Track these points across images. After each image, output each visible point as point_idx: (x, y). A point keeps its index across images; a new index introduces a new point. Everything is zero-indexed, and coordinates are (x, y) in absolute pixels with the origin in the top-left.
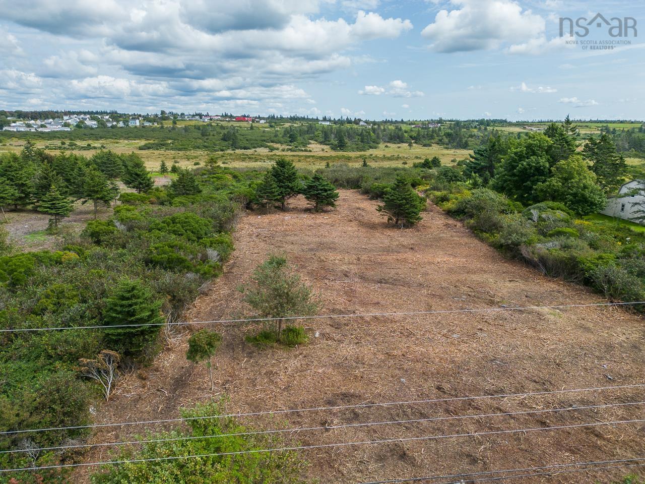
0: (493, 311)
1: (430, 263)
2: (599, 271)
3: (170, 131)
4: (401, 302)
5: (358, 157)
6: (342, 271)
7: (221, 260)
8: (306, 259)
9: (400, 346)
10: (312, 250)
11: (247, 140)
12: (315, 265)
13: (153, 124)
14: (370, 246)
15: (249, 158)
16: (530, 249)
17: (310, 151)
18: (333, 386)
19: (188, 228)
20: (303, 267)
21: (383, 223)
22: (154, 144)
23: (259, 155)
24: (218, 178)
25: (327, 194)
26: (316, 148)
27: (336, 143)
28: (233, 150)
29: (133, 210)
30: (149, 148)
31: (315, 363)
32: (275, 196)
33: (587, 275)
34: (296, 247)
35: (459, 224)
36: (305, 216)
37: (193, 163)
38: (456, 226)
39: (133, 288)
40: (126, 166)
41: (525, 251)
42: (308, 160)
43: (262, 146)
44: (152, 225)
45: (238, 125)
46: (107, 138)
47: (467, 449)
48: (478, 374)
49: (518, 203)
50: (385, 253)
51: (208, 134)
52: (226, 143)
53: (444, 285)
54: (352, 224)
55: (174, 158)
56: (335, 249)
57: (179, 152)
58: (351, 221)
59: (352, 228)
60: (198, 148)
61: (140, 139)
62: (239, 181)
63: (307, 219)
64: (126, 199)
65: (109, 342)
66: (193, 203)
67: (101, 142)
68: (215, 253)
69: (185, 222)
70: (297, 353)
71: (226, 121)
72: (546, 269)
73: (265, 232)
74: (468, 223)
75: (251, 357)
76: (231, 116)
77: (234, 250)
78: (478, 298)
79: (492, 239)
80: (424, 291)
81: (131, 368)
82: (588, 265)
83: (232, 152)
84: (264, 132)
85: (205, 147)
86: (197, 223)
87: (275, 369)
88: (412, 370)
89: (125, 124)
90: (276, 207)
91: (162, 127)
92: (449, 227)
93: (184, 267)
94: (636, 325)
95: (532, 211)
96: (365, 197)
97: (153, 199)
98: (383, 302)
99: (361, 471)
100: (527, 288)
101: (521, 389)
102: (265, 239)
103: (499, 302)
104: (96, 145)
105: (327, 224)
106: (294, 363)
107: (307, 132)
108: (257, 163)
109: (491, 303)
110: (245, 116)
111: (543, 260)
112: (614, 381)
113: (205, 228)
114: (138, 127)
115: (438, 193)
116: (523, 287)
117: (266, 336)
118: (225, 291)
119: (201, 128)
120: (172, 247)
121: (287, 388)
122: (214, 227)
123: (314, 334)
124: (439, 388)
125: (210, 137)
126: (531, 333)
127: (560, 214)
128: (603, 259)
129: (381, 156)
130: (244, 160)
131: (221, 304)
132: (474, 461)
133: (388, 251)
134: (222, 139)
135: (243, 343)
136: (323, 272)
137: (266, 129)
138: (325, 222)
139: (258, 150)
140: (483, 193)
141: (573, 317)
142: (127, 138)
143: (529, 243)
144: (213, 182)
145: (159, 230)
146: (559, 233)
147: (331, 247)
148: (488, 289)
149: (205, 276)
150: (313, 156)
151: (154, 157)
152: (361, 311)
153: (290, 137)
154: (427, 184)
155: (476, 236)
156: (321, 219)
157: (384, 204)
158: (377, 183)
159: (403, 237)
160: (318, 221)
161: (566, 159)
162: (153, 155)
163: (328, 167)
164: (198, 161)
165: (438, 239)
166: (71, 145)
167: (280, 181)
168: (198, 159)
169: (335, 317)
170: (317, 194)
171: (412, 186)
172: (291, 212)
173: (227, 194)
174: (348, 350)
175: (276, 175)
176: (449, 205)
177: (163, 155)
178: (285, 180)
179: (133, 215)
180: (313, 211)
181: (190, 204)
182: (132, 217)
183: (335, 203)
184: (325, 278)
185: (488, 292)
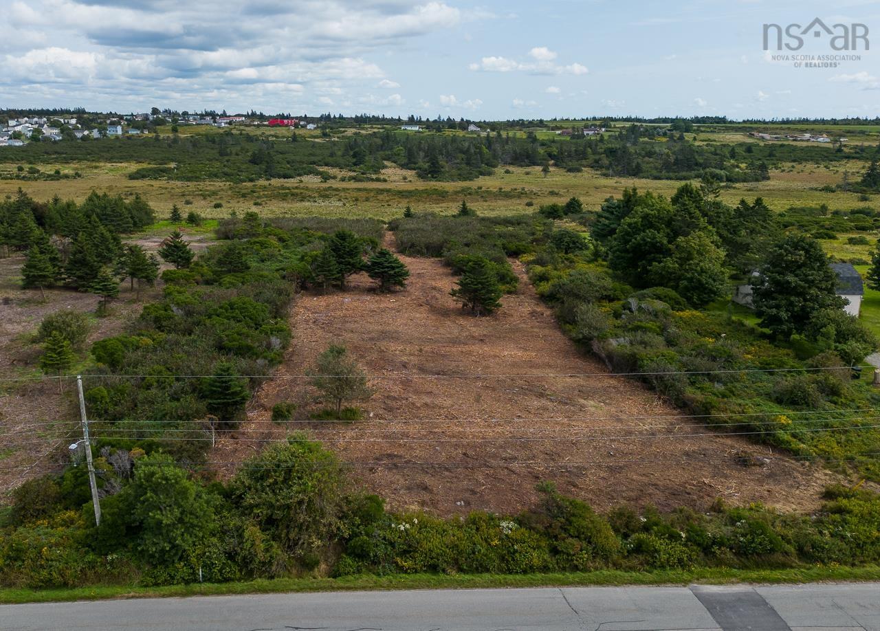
0: (536, 403)
1: (495, 356)
3: (170, 146)
4: (453, 392)
5: (459, 192)
6: (402, 362)
7: (284, 348)
8: (366, 348)
9: (442, 426)
10: (372, 339)
11: (288, 163)
12: (375, 356)
13: (143, 132)
14: (436, 336)
15: (292, 195)
16: (601, 344)
17: (385, 181)
18: (381, 449)
19: (246, 313)
20: (362, 357)
21: (458, 310)
22: (150, 170)
23: (307, 188)
25: (395, 273)
26: (395, 175)
27: (426, 166)
28: (268, 179)
29: (184, 292)
30: (144, 177)
31: (369, 434)
32: (333, 275)
34: (355, 336)
35: (548, 312)
36: (368, 298)
37: (213, 204)
38: (542, 314)
41: (596, 346)
42: (380, 197)
43: (309, 173)
44: (211, 311)
45: (272, 133)
46: (80, 160)
47: (472, 487)
50: (451, 344)
51: (229, 151)
52: (257, 168)
53: (502, 378)
54: (422, 309)
55: (183, 195)
56: (398, 339)
57: (189, 183)
58: (421, 305)
59: (421, 315)
60: (216, 176)
61: (128, 161)
62: (286, 247)
63: (371, 302)
65: (211, 409)
66: (243, 283)
67: (71, 165)
68: (278, 341)
69: (244, 308)
70: (354, 427)
71: (254, 125)
72: (611, 365)
73: (322, 318)
74: (557, 311)
75: (316, 428)
76: (262, 117)
77: (293, 338)
80: (479, 384)
82: (646, 361)
83: (266, 183)
84: (314, 145)
85: (225, 174)
86: (254, 309)
87: (336, 437)
88: (447, 442)
89: (100, 133)
90: (334, 286)
91: (157, 139)
92: (534, 316)
93: (253, 354)
94: (668, 418)
96: (448, 270)
97: (198, 277)
98: (436, 392)
102: (323, 326)
103: (548, 395)
104: (66, 171)
105: (392, 309)
106: (350, 434)
107: (381, 147)
108: (304, 203)
109: (541, 395)
110: (282, 117)
111: (610, 357)
112: (614, 456)
113: (262, 314)
114: (120, 137)
115: (539, 270)
117: (328, 414)
118: (288, 377)
119: (217, 139)
121: (345, 449)
122: (270, 313)
123: (369, 414)
125: (233, 158)
127: (659, 305)
129: (495, 190)
130: (284, 198)
131: (286, 389)
132: (474, 493)
133: (454, 343)
134: (250, 161)
135: (309, 419)
136: (381, 362)
137: (316, 140)
138: (391, 306)
139: (305, 178)
141: (613, 409)
142: (110, 160)
143: (603, 338)
144: (257, 250)
145: (218, 316)
146: (637, 328)
147: (394, 337)
148: (544, 383)
149: (272, 363)
150: (388, 191)
151: (154, 193)
152: (413, 398)
153: (354, 156)
154: (534, 252)
155: (560, 327)
156: (389, 302)
157: (459, 287)
158: (460, 254)
159: (476, 326)
160: (382, 306)
161: (686, 234)
162: (151, 188)
163: (408, 214)
164: (218, 202)
165: (515, 330)
166: (33, 171)
167: (340, 257)
168: (218, 197)
169: (389, 402)
170: (383, 272)
171: (515, 254)
172: (352, 293)
173: (277, 270)
174: (396, 427)
175: (336, 249)
176: (545, 287)
177: (166, 188)
178: (345, 256)
179: (186, 298)
180: (378, 292)
181: (240, 284)
182: (187, 300)
183: (405, 282)
184: (383, 368)
185: (543, 386)
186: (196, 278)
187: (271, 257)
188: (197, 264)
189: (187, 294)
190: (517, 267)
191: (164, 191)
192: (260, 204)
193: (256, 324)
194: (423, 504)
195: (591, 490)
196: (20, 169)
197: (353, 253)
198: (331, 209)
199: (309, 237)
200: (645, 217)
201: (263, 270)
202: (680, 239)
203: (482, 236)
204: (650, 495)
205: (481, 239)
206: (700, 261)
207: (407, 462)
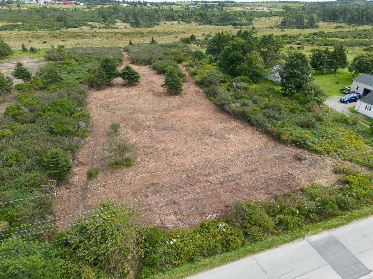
0: (210, 140)
1: (187, 116)
2: (253, 117)
3: (17, 14)
4: (174, 139)
5: (148, 33)
6: (147, 125)
7: (87, 126)
8: (128, 119)
9: (174, 160)
10: (130, 113)
11: (74, 21)
12: (133, 123)
13: (3, 7)
14: (159, 108)
15: (79, 36)
16: (229, 106)
17: (118, 28)
18: (148, 181)
19: (64, 108)
20: (128, 124)
21: (165, 93)
22: (9, 25)
23: (85, 33)
24: (68, 64)
25: (134, 77)
26: (121, 26)
27: (133, 21)
28: (66, 29)
29: (28, 97)
30: (6, 29)
31: (140, 172)
32: (105, 80)
33: (249, 119)
34: (122, 112)
35: (201, 90)
36: (124, 90)
37: (42, 42)
38: (199, 92)
41: (227, 107)
42: (117, 36)
43: (85, 25)
44: (44, 108)
45: (65, 7)
47: (196, 197)
48: (202, 168)
49: (229, 76)
50: (166, 112)
51: (46, 16)
52: (60, 23)
53: (192, 128)
54: (149, 94)
55: (27, 38)
56: (142, 112)
57: (30, 32)
58: (148, 92)
59: (149, 97)
60: (42, 28)
62: (80, 64)
63: (125, 92)
64: (19, 88)
65: (51, 176)
69: (62, 105)
70: (132, 169)
71: (56, 4)
72: (234, 116)
73: (104, 103)
74: (205, 90)
75: (112, 173)
77: (91, 118)
78: (206, 133)
79: (215, 100)
80: (184, 132)
81: (61, 185)
82: (250, 114)
83: (66, 30)
84: (84, 12)
85: (46, 27)
86: (68, 104)
87: (123, 177)
88: (178, 170)
90: (107, 85)
92: (196, 93)
94: (263, 140)
95: (233, 83)
96: (154, 72)
97: (36, 87)
98: (166, 140)
99: (160, 210)
101: (217, 172)
102: (105, 108)
103: (214, 135)
105: (136, 95)
106: (131, 174)
107: (114, 13)
108: (84, 40)
109: (211, 135)
111: (233, 112)
112: (249, 165)
113: (73, 106)
115: (192, 70)
116: (225, 125)
117: (117, 163)
118: (92, 142)
119: (40, 10)
120: (62, 124)
121: (130, 184)
122: (77, 105)
123: (138, 159)
124: (188, 176)
125: (49, 19)
126: (224, 148)
127: (245, 84)
128: (256, 111)
129: (162, 31)
130: (75, 37)
131: (92, 149)
132: (198, 200)
133: (168, 111)
134: (57, 21)
135: (107, 167)
136: (138, 126)
137: (85, 10)
138: (135, 93)
139: (83, 28)
140: (212, 73)
141: (241, 138)
143: (229, 104)
144: (65, 68)
145: (48, 110)
146: (241, 98)
147: (140, 111)
150: (120, 33)
152: (157, 145)
153: (103, 17)
154: (187, 60)
155: (208, 98)
156: (132, 91)
157: (164, 83)
158: (160, 64)
159: (174, 101)
160: (131, 93)
161: (250, 52)
162: (11, 35)
163: (131, 44)
164: (45, 40)
165: (191, 101)
167: (107, 71)
168: (44, 38)
169: (146, 150)
170: (129, 77)
171: (180, 62)
172: (116, 87)
173: (77, 79)
174: (152, 165)
176: (197, 78)
177: (19, 35)
179: (30, 101)
180: (127, 86)
181: (59, 89)
182: (30, 102)
183: (139, 80)
184: (139, 130)
185: (210, 130)
186: (34, 87)
187: (73, 71)
188: (34, 78)
189: (30, 98)
190: (182, 68)
191: (17, 36)
192: (65, 41)
193: (70, 112)
194: (176, 213)
195: (247, 187)
197: (113, 68)
198: (97, 42)
199: (90, 58)
200: (234, 45)
201: (70, 79)
202: (248, 54)
203: (165, 54)
204: (271, 185)
205: (165, 55)
206: (256, 64)
207: (162, 187)
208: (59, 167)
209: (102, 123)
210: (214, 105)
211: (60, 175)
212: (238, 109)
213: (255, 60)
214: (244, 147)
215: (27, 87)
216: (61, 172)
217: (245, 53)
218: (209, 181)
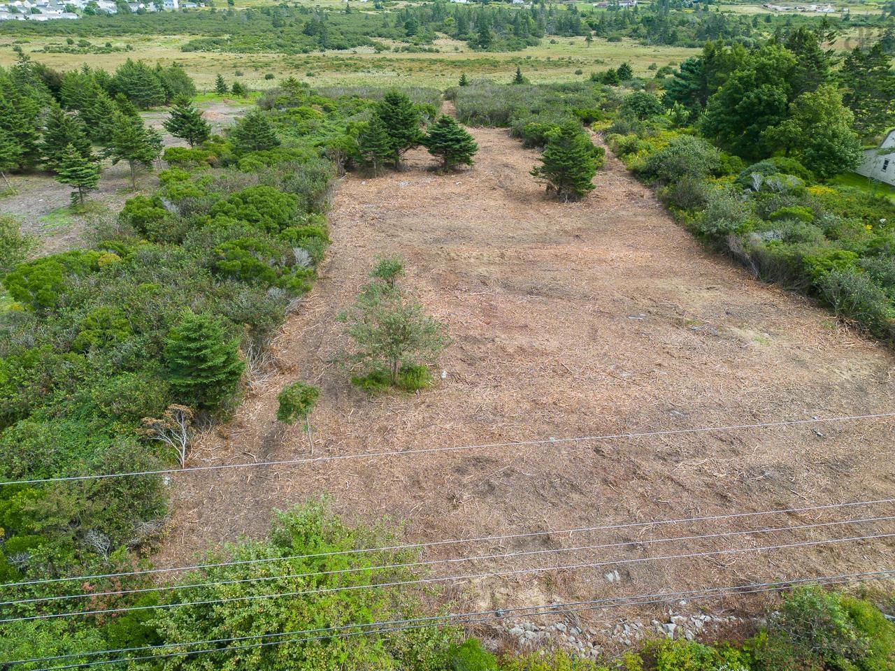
0: (676, 338)
1: (601, 261)
2: (832, 278)
3: (225, 18)
4: (556, 323)
5: (509, 62)
6: (480, 276)
7: (314, 263)
8: (430, 255)
9: (552, 391)
10: (437, 241)
11: (342, 34)
12: (441, 267)
13: (199, 6)
14: (520, 232)
15: (346, 66)
16: (742, 240)
17: (437, 51)
18: (464, 448)
19: (265, 210)
20: (426, 269)
21: (542, 194)
22: (203, 41)
23: (361, 59)
24: (303, 115)
25: (461, 147)
26: (446, 46)
27: (476, 36)
28: (322, 51)
29: (186, 179)
30: (196, 49)
31: (442, 415)
32: (384, 151)
33: (814, 282)
34: (414, 236)
35: (647, 193)
36: (429, 180)
37: (264, 75)
38: (642, 196)
39: (201, 326)
40: (166, 87)
41: (734, 243)
42: (434, 67)
43: (363, 44)
44: (215, 207)
45: (327, 5)
46: (133, 33)
47: (625, 530)
48: (649, 429)
49: (736, 158)
50: (540, 245)
51: (282, 22)
52: (310, 39)
53: (617, 296)
54: (496, 194)
55: (235, 67)
56: (471, 239)
57: (242, 55)
58: (494, 189)
59: (495, 202)
60: (270, 47)
61: (181, 33)
62: (332, 117)
63: (432, 186)
64: (174, 159)
65: (177, 395)
66: (269, 164)
67: (124, 38)
69: (261, 202)
70: (419, 401)
72: (760, 270)
73: (372, 210)
74: (661, 193)
75: (359, 407)
77: (331, 243)
78: (662, 316)
79: (691, 221)
80: (589, 306)
81: (208, 423)
82: (818, 268)
83: (320, 54)
84: (367, 17)
85: (279, 45)
86: (277, 202)
87: (390, 424)
88: (565, 424)
89: (157, 7)
90: (387, 166)
91: (213, 12)
92: (632, 199)
93: (265, 278)
94: (869, 356)
95: (753, 175)
96: (516, 142)
97: (212, 157)
98: (532, 325)
99: (495, 560)
100: (729, 300)
101: (700, 451)
102: (372, 222)
103: (688, 322)
104: (118, 45)
105: (459, 195)
106: (415, 416)
107: (433, 18)
108: (357, 74)
109: (679, 324)
111: (757, 258)
112: (823, 438)
113: (288, 209)
114: (177, 10)
115: (622, 139)
116: (725, 297)
117: (377, 378)
118: (321, 308)
119: (272, 12)
120: (245, 248)
121: (407, 450)
122: (301, 206)
123: (440, 374)
124: (597, 451)
125: (286, 29)
126: (726, 369)
127: (793, 181)
128: (840, 259)
129: (543, 60)
130: (337, 68)
131: (317, 328)
133: (544, 242)
134: (304, 32)
135: (349, 387)
136: (452, 276)
137: (370, 13)
138: (457, 190)
139: (358, 49)
140: (685, 144)
141: (785, 344)
142: (163, 32)
143: (741, 232)
144: (295, 122)
145: (226, 213)
146: (785, 216)
147: (465, 236)
148: (676, 303)
149: (293, 291)
150: (441, 61)
151: (205, 65)
152: (502, 337)
153: (407, 27)
154: (607, 119)
155: (670, 214)
156: (452, 185)
157: (542, 164)
158: (534, 123)
159: (566, 216)
160: (447, 190)
161: (812, 89)
162: (202, 60)
163: (463, 83)
164: (270, 73)
165: (615, 220)
166: (82, 45)
167: (392, 127)
168: (270, 68)
169: (468, 347)
170: (446, 147)
171: (587, 121)
172: (409, 174)
173: (316, 146)
174: (483, 396)
175: (386, 117)
176: (636, 160)
177: (218, 60)
178: (398, 126)
179: (187, 188)
180: (440, 172)
181: (265, 166)
182: (186, 191)
183: (472, 158)
184: (455, 288)
185: (676, 307)
186: (210, 157)
187: (312, 129)
188: (216, 139)
189: (189, 182)
190: (593, 136)
191: (216, 62)
192: (313, 76)
193: (280, 224)
194: (548, 583)
196: (70, 42)
197: (408, 121)
198: (386, 80)
199: (358, 105)
200: (761, 69)
201: (297, 146)
202: (807, 95)
203: (548, 101)
205: (548, 105)
206: (829, 123)
207: (507, 475)
208: (203, 370)
209: (356, 259)
210: (688, 236)
211: (205, 394)
212: (775, 251)
213: (829, 114)
214: (795, 375)
215: (192, 155)
216: (207, 386)
217: (795, 90)
218: (672, 480)
